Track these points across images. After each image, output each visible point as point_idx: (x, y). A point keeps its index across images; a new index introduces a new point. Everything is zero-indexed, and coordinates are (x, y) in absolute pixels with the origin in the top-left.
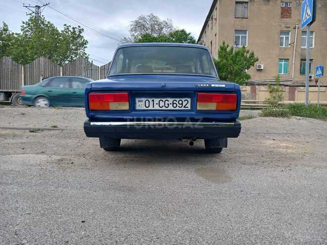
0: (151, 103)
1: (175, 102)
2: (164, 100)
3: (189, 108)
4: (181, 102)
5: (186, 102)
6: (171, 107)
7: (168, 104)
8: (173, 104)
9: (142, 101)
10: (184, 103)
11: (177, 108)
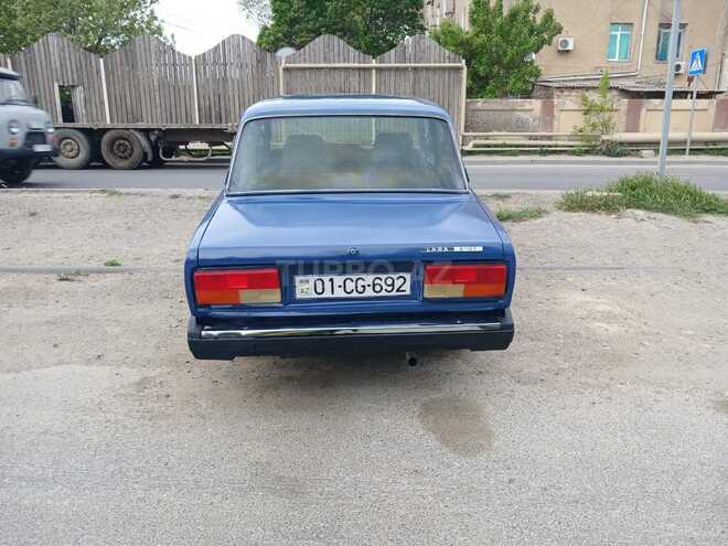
0: (328, 285)
1: (377, 281)
2: (354, 277)
3: (408, 292)
4: (390, 281)
5: (402, 280)
6: (369, 293)
7: (363, 286)
8: (374, 285)
9: (308, 281)
10: (398, 283)
11: (384, 293)
